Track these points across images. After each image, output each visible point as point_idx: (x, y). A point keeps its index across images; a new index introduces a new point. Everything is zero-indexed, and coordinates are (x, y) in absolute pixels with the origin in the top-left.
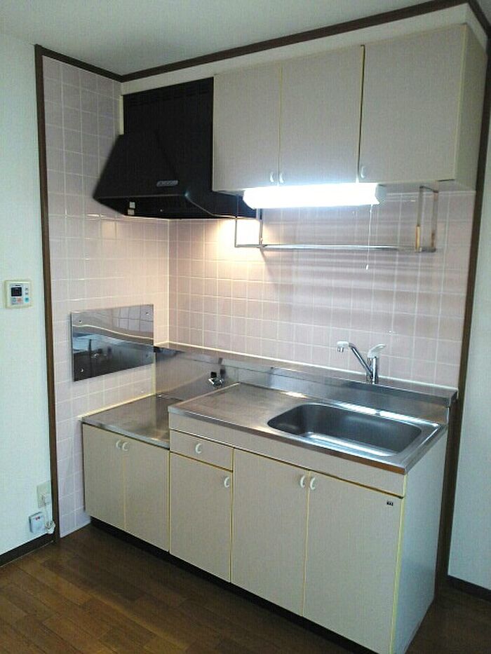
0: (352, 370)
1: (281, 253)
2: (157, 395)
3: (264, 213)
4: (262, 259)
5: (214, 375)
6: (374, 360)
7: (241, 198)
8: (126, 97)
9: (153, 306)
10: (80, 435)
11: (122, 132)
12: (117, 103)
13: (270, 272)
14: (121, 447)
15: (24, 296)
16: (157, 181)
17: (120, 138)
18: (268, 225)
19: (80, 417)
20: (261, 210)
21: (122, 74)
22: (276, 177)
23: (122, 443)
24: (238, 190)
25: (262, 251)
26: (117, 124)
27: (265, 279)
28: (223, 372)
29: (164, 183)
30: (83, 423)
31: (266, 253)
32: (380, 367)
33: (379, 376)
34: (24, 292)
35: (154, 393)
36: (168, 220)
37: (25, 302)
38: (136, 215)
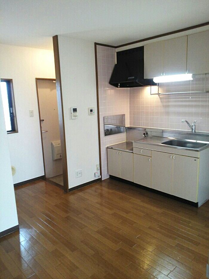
0: (188, 130)
1: (165, 96)
2: (126, 142)
3: (159, 84)
4: (159, 98)
5: (144, 134)
6: (194, 126)
7: (153, 80)
8: (117, 53)
9: (125, 115)
10: (106, 152)
11: (116, 63)
12: (115, 55)
13: (161, 102)
14: (119, 154)
15: (93, 112)
16: (128, 77)
17: (116, 65)
18: (160, 87)
19: (106, 146)
20: (158, 83)
21: (115, 46)
22: (163, 74)
23: (119, 152)
24: (152, 78)
25: (159, 95)
26: (115, 61)
27: (160, 104)
28: (147, 133)
29: (130, 78)
30: (107, 148)
31: (160, 96)
32: (196, 128)
33: (196, 131)
34: (93, 111)
35: (126, 141)
36: (129, 88)
37: (93, 114)
38: (120, 87)
